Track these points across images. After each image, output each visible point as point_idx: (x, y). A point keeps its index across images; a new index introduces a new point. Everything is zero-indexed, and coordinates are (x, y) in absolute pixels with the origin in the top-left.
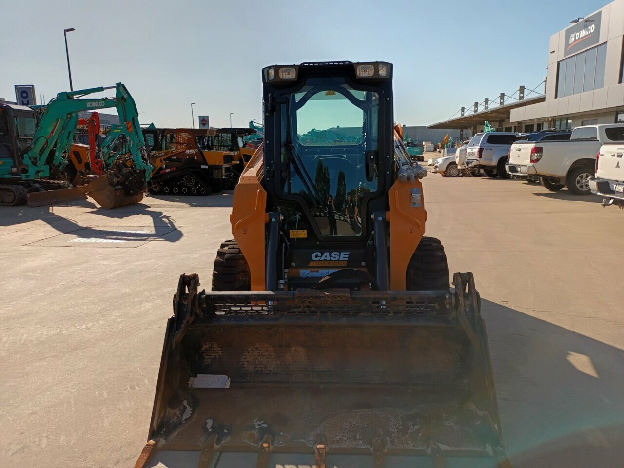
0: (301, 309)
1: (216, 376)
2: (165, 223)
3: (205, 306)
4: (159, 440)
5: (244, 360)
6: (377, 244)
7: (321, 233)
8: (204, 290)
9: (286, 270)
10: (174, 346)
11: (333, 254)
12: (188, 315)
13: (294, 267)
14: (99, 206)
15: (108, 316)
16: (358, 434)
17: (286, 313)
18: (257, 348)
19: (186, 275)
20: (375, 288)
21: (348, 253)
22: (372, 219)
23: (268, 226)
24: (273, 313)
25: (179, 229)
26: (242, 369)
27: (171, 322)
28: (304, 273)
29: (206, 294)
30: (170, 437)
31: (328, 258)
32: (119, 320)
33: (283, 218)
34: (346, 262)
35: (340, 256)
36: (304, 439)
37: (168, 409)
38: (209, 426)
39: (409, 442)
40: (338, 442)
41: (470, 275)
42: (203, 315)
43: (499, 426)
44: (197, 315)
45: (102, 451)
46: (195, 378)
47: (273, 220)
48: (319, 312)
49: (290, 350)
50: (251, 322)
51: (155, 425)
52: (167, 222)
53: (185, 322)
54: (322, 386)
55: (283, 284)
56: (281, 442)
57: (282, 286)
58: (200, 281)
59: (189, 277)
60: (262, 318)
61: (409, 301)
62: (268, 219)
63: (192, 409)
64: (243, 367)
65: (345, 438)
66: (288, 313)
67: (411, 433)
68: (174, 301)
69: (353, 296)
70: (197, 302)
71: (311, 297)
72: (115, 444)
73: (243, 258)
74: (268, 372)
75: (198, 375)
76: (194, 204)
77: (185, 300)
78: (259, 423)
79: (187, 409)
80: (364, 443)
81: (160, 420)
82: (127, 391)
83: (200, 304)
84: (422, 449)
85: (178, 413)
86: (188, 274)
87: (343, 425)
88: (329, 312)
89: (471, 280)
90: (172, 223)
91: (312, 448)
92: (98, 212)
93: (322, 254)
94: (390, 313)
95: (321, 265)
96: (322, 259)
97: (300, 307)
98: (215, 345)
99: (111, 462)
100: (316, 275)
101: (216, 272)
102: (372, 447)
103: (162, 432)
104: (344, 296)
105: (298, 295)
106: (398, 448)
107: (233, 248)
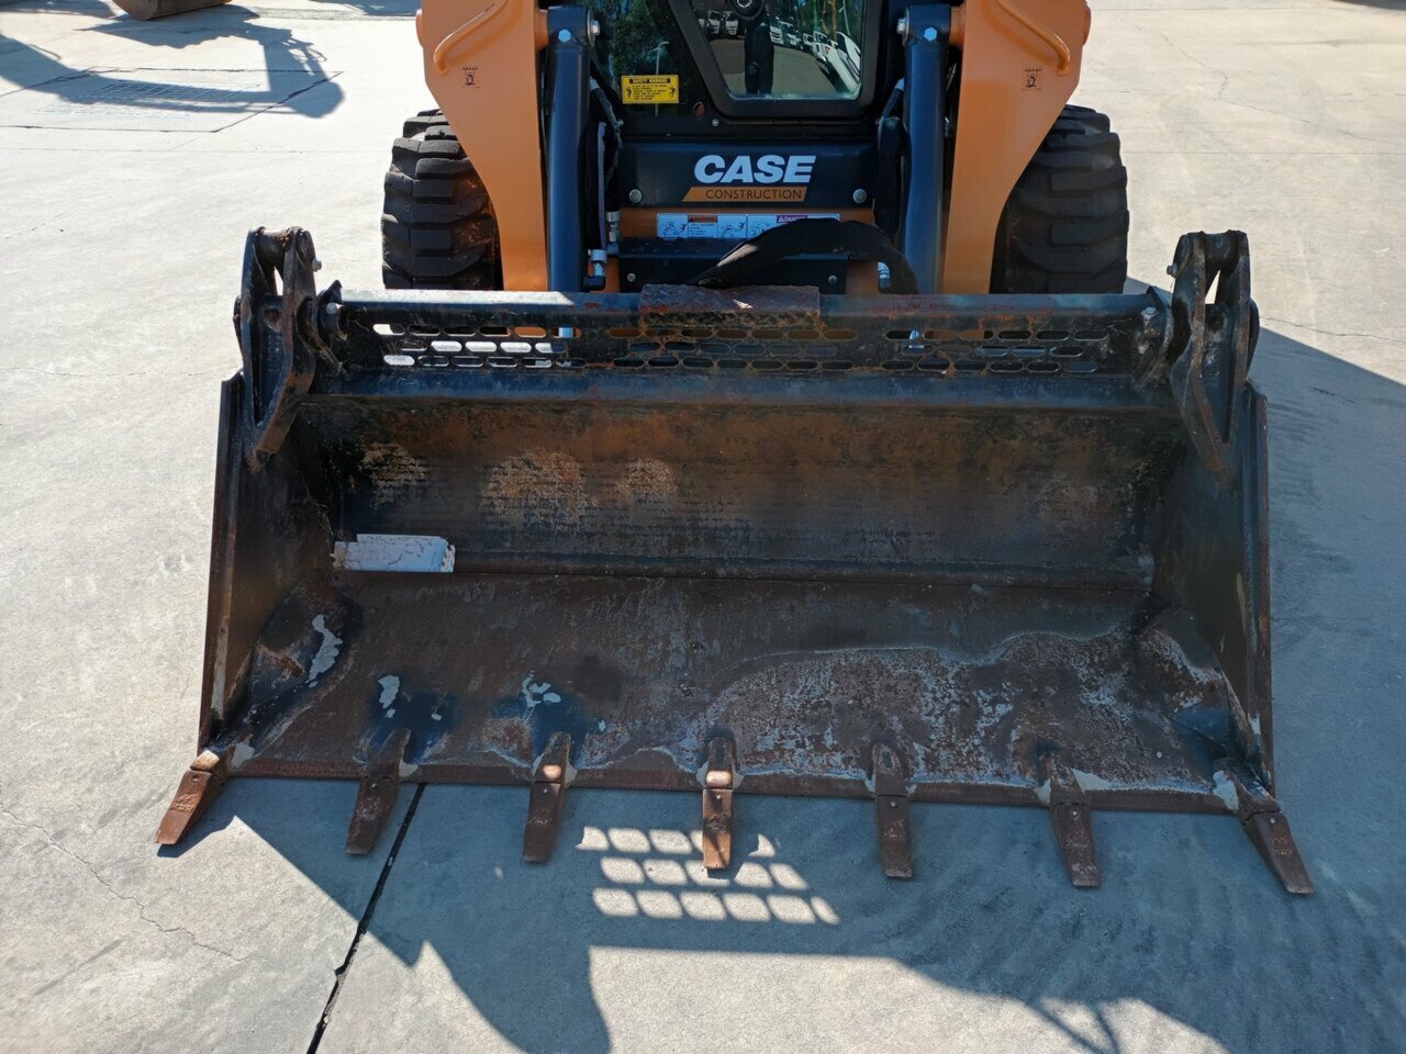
0: (658, 354)
1: (412, 539)
2: (298, 63)
3: (345, 338)
4: (233, 749)
5: (494, 494)
6: (912, 129)
7: (725, 85)
8: (337, 285)
9: (612, 216)
10: (255, 466)
11: (762, 163)
12: (288, 368)
13: (636, 205)
14: (120, 12)
15: (120, 336)
16: (829, 730)
17: (612, 364)
18: (528, 463)
19: (266, 232)
20: (902, 283)
21: (812, 159)
22: (899, 37)
23: (546, 58)
24: (568, 364)
25: (334, 80)
26: (488, 518)
27: (234, 392)
28: (672, 224)
29: (345, 297)
30: (270, 736)
31: (747, 177)
32: (152, 349)
33: (595, 29)
34: (804, 189)
35: (784, 168)
36: (668, 744)
37: (262, 650)
38: (387, 699)
39: (981, 759)
40: (768, 754)
41: (1236, 242)
42: (344, 366)
43: (1266, 726)
44: (322, 365)
45: (66, 776)
46: (352, 544)
47: (565, 36)
48: (715, 363)
49: (627, 470)
50: (501, 391)
51: (218, 703)
52: (304, 59)
53: (280, 392)
54: (721, 572)
55: (600, 262)
56: (597, 758)
57: (599, 271)
58: (319, 256)
59: (276, 240)
60: (536, 379)
61: (1017, 329)
62: (545, 32)
63: (339, 642)
64: (492, 514)
65: (790, 744)
66: (617, 363)
67: (985, 728)
68: (237, 322)
69: (832, 314)
70: (312, 324)
71: (689, 316)
72: (107, 754)
73: (471, 173)
74: (566, 528)
75: (359, 536)
76: (376, 8)
77: (274, 320)
78: (536, 689)
79: (325, 643)
80: (847, 761)
81: (234, 687)
82: (156, 576)
83: (325, 335)
84: (1023, 785)
85: (294, 658)
86: (274, 228)
87: (785, 700)
88: (750, 365)
89: (1241, 260)
90: (316, 62)
91: (693, 776)
92: (119, 29)
93: (729, 161)
94: (945, 366)
95: (723, 200)
96: (728, 178)
97: (656, 346)
98: (401, 452)
99: (91, 814)
100: (709, 231)
101: (391, 218)
102: (870, 778)
103: (245, 720)
104: (801, 315)
105: (649, 310)
106: (949, 781)
107: (441, 136)
